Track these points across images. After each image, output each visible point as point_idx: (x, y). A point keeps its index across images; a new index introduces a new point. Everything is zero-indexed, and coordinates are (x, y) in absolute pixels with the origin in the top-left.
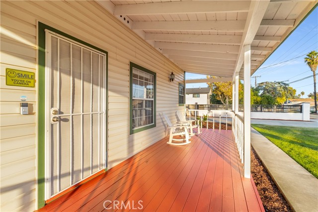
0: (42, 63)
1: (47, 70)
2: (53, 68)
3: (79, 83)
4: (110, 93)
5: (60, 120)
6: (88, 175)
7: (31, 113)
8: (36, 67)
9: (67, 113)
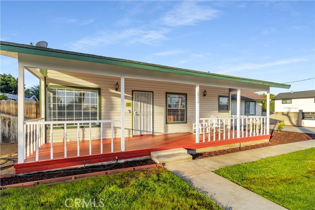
0: (133, 100)
1: (134, 102)
2: (135, 101)
3: (142, 104)
4: (154, 106)
5: (137, 115)
6: (145, 133)
7: (130, 113)
8: (131, 101)
9: (139, 113)
